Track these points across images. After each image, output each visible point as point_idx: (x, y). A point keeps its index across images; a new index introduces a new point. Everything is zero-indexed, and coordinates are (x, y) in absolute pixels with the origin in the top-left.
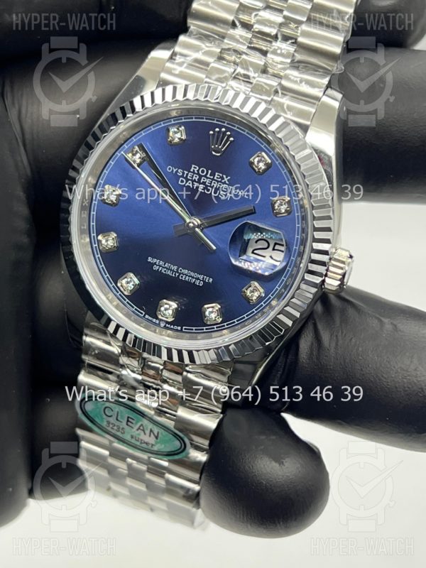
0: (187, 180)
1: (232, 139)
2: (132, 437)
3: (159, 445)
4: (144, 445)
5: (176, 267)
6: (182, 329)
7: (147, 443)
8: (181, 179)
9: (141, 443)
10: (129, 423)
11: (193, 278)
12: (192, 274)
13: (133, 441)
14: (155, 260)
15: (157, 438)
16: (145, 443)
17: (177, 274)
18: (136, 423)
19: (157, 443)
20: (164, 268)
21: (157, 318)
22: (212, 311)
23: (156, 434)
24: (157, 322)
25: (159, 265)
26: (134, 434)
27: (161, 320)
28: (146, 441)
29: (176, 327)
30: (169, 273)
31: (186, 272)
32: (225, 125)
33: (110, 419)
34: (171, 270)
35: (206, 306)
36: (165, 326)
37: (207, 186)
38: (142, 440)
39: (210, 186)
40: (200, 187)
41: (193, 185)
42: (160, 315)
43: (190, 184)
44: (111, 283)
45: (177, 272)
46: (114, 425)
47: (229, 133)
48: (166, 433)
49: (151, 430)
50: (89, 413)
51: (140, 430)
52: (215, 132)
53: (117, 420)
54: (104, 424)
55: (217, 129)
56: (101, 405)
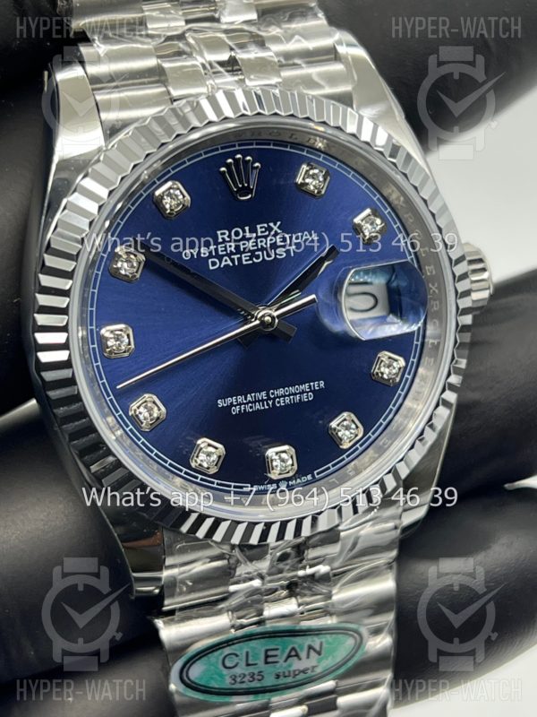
0: (220, 258)
1: (257, 164)
2: (278, 676)
3: (324, 661)
4: (301, 676)
5: (264, 394)
6: (313, 476)
7: (304, 671)
8: (210, 261)
9: (294, 675)
11: (296, 394)
12: (292, 390)
13: (282, 681)
14: (229, 400)
15: (319, 653)
16: (300, 672)
17: (270, 403)
18: (283, 651)
19: (319, 662)
20: (247, 404)
21: (272, 482)
22: (346, 427)
23: (318, 649)
24: (274, 486)
25: (239, 404)
26: (281, 670)
27: (277, 482)
28: (302, 669)
29: (304, 479)
30: (258, 406)
31: (281, 391)
32: (237, 148)
33: (238, 671)
34: (259, 401)
35: (334, 424)
36: (288, 485)
37: (253, 252)
38: (294, 671)
39: (258, 250)
40: (244, 259)
41: (232, 260)
42: (274, 475)
43: (227, 262)
44: (181, 471)
45: (269, 398)
46: (245, 675)
47: (248, 158)
48: (334, 636)
49: (310, 648)
50: (197, 681)
51: (290, 659)
52: (228, 166)
53: (248, 665)
54: (227, 683)
55: (230, 161)
56: (216, 657)
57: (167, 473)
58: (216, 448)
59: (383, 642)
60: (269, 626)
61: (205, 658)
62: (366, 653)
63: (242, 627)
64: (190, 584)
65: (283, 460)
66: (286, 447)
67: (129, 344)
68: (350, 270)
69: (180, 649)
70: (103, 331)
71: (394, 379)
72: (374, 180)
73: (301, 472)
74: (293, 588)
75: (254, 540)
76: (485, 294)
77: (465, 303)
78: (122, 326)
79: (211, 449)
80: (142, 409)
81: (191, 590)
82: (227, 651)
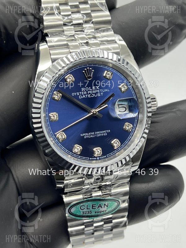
1: (93, 70)
2: (96, 212)
3: (109, 209)
4: (102, 213)
5: (93, 133)
6: (106, 156)
8: (79, 96)
9: (100, 212)
10: (93, 207)
11: (102, 133)
12: (101, 132)
13: (97, 214)
14: (84, 134)
15: (107, 206)
16: (102, 212)
17: (95, 135)
18: (97, 206)
19: (107, 209)
20: (89, 135)
21: (95, 157)
22: (116, 143)
23: (107, 205)
24: (96, 158)
25: (86, 135)
26: (96, 211)
27: (96, 157)
28: (102, 211)
29: (104, 157)
31: (98, 132)
32: (88, 66)
33: (84, 210)
34: (92, 135)
35: (112, 142)
36: (99, 158)
37: (91, 94)
39: (93, 94)
40: (89, 96)
41: (86, 96)
42: (96, 155)
43: (84, 96)
44: (70, 153)
45: (95, 134)
46: (86, 212)
47: (91, 69)
48: (111, 202)
49: (105, 204)
50: (73, 213)
51: (99, 208)
52: (85, 71)
53: (87, 209)
54: (81, 214)
55: (86, 69)
56: (79, 206)
57: (66, 153)
58: (80, 147)
59: (126, 205)
60: (93, 198)
61: (76, 206)
62: (121, 207)
63: (86, 198)
64: (72, 185)
65: (98, 152)
66: (99, 148)
67: (57, 118)
68: (117, 100)
69: (69, 204)
70: (50, 115)
71: (129, 130)
72: (125, 75)
73: (103, 155)
74: (100, 188)
75: (90, 173)
76: (156, 108)
77: (150, 110)
78: (55, 113)
79: (78, 148)
80: (60, 136)
81: (72, 187)
82: (82, 204)
